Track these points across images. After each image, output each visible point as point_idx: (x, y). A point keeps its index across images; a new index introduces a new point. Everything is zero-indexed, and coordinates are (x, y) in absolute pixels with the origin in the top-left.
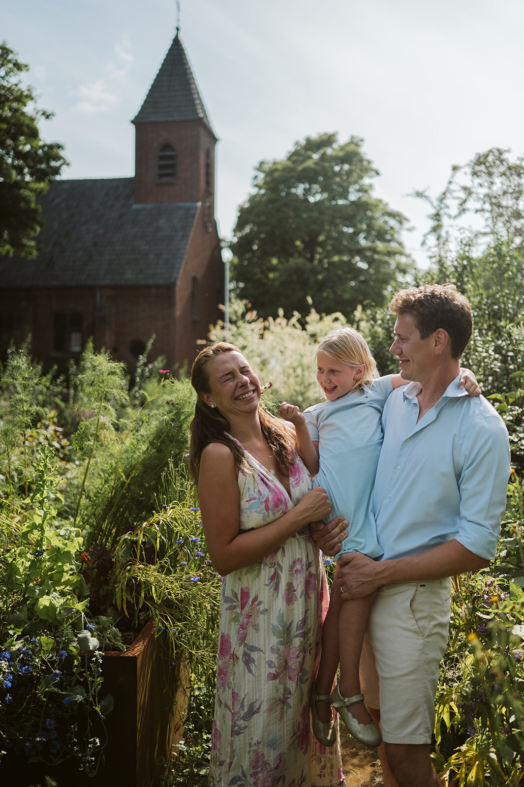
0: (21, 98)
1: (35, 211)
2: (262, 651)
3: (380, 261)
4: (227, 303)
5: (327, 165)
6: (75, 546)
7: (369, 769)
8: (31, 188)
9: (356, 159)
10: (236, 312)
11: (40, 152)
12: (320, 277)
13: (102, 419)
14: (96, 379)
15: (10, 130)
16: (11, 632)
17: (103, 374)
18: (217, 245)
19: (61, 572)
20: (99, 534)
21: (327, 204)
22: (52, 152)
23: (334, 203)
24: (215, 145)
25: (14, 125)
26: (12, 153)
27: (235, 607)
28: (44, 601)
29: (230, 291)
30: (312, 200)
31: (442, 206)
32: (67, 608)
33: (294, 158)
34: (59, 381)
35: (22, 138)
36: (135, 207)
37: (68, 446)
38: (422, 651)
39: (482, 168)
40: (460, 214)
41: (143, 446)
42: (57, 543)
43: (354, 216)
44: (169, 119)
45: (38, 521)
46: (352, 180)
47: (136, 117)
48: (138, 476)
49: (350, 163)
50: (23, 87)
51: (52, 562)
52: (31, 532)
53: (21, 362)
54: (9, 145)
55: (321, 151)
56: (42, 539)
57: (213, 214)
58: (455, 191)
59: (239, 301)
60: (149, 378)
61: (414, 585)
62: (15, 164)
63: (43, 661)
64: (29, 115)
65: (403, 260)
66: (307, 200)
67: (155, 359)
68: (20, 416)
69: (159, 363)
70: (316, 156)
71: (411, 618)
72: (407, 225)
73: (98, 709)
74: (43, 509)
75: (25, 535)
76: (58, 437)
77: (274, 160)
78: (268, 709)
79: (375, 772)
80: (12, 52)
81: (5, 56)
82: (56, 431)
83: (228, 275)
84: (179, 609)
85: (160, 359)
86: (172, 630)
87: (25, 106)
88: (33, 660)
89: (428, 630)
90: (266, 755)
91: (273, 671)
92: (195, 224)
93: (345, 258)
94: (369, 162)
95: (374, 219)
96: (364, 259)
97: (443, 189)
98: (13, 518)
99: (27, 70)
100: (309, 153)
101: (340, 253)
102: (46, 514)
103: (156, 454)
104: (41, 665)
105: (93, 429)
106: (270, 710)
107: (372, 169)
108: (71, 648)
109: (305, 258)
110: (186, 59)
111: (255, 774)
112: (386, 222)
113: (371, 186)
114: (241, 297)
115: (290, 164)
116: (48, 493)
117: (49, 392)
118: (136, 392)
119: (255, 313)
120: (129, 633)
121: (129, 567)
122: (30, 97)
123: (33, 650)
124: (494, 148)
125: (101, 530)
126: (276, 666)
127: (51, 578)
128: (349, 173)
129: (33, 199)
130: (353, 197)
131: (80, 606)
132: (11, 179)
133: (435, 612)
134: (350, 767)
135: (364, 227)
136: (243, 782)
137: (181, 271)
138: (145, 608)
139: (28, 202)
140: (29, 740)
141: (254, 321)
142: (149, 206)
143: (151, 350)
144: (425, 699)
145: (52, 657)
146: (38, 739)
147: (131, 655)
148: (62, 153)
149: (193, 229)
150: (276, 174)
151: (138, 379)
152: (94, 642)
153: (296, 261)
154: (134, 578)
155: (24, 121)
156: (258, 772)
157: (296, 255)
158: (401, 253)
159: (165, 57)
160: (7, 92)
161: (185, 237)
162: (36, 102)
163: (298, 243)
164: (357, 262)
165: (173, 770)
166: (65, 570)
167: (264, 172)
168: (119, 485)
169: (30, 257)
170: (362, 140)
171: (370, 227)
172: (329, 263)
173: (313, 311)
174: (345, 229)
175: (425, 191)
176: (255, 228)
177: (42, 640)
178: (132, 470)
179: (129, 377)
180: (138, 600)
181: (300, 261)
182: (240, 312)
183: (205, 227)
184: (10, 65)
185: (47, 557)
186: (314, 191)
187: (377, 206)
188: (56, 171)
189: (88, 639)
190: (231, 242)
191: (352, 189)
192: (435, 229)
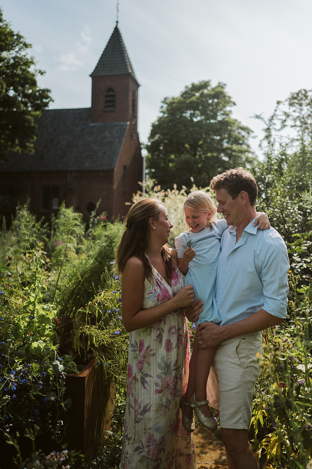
0: (28, 63)
1: (34, 128)
2: (152, 377)
3: (236, 156)
4: (144, 181)
5: (204, 99)
6: (52, 315)
7: (219, 452)
8: (32, 114)
9: (222, 96)
10: (148, 186)
11: (37, 94)
12: (200, 166)
13: (69, 245)
14: (66, 223)
15: (21, 81)
16: (16, 361)
17: (69, 219)
18: (138, 146)
19: (44, 329)
20: (66, 310)
21: (204, 122)
22: (44, 94)
23: (208, 122)
24: (138, 89)
25: (23, 78)
26: (21, 95)
27: (136, 350)
28: (35, 345)
29: (146, 174)
30: (195, 120)
31: (271, 124)
32: (47, 348)
33: (185, 95)
34: (45, 226)
35: (27, 86)
36: (92, 125)
37: (50, 262)
38: (242, 376)
39: (296, 101)
40: (282, 128)
41: (91, 261)
42: (42, 312)
43: (220, 129)
44: (112, 74)
45: (32, 299)
46: (219, 108)
47: (92, 73)
48: (88, 278)
49: (218, 98)
50: (28, 57)
51: (39, 323)
52: (28, 306)
53: (25, 213)
54: (20, 90)
55: (201, 92)
56: (34, 310)
57: (136, 129)
58: (279, 115)
59: (150, 180)
60: (97, 224)
61: (239, 339)
62: (23, 101)
63: (33, 377)
64: (31, 73)
65: (250, 155)
66: (192, 120)
67: (101, 214)
68: (24, 243)
69: (103, 216)
70: (197, 94)
71: (236, 357)
72: (252, 135)
73: (63, 405)
74: (35, 293)
75: (25, 307)
76: (44, 257)
77: (173, 97)
78: (156, 410)
79: (222, 453)
80: (22, 37)
81: (19, 39)
82: (43, 254)
83: (145, 164)
84: (109, 353)
85: (104, 213)
86: (105, 364)
87: (29, 67)
88: (28, 376)
89: (246, 364)
90: (155, 436)
91: (158, 388)
92: (126, 135)
93: (215, 154)
94: (229, 97)
95: (233, 131)
96: (227, 155)
97: (272, 114)
98: (18, 299)
99: (31, 47)
100: (194, 92)
101: (212, 151)
102: (36, 296)
103: (99, 265)
104: (32, 379)
105: (63, 250)
106: (157, 410)
107: (231, 102)
108: (49, 371)
109: (191, 154)
110: (122, 39)
111: (148, 446)
112: (239, 133)
113: (230, 111)
114: (152, 177)
115: (182, 99)
116: (38, 284)
117: (39, 232)
118: (89, 232)
119: (159, 186)
120: (81, 366)
121: (81, 327)
122: (32, 62)
123: (28, 371)
124: (302, 89)
125: (67, 308)
126: (160, 386)
127: (38, 332)
128: (217, 104)
129: (33, 121)
130: (220, 118)
131: (54, 348)
132: (20, 109)
133: (251, 354)
134: (208, 450)
135: (226, 136)
136: (142, 450)
137: (117, 162)
138: (91, 352)
139: (30, 122)
140: (24, 420)
141: (159, 191)
142: (99, 124)
143: (99, 208)
144: (244, 403)
145: (38, 375)
146: (30, 420)
147: (82, 376)
148: (50, 94)
149: (125, 137)
150: (174, 105)
151: (91, 225)
152: (61, 367)
153: (185, 156)
154: (84, 333)
155: (28, 76)
156: (150, 445)
157: (185, 152)
158: (249, 152)
159: (109, 38)
160: (19, 60)
161: (120, 142)
162: (35, 65)
163: (187, 146)
164: (222, 157)
165: (105, 447)
166: (47, 328)
167: (167, 104)
168: (77, 283)
169: (31, 153)
170: (225, 85)
171: (230, 136)
172: (205, 157)
173: (194, 186)
174: (215, 137)
175: (261, 115)
176: (161, 137)
177: (33, 366)
178: (85, 274)
179: (85, 224)
180: (86, 346)
181: (188, 156)
182: (151, 186)
183: (132, 136)
184: (22, 45)
185: (37, 320)
186: (196, 115)
187: (234, 123)
188: (46, 104)
189: (58, 365)
190: (147, 145)
191: (219, 114)
192: (268, 137)
